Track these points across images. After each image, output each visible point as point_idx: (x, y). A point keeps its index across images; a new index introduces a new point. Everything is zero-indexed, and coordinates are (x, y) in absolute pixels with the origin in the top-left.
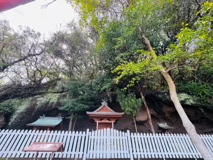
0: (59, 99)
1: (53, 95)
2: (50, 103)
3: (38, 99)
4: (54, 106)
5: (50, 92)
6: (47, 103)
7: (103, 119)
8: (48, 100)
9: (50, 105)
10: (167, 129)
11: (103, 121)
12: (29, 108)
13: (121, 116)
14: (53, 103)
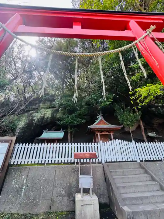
0: (52, 114)
1: (46, 111)
2: (45, 118)
3: (34, 115)
4: (49, 121)
5: (42, 108)
6: (43, 118)
7: (103, 131)
8: (42, 115)
9: (45, 120)
10: (156, 138)
11: (103, 133)
12: (28, 124)
13: (119, 129)
14: (47, 118)
